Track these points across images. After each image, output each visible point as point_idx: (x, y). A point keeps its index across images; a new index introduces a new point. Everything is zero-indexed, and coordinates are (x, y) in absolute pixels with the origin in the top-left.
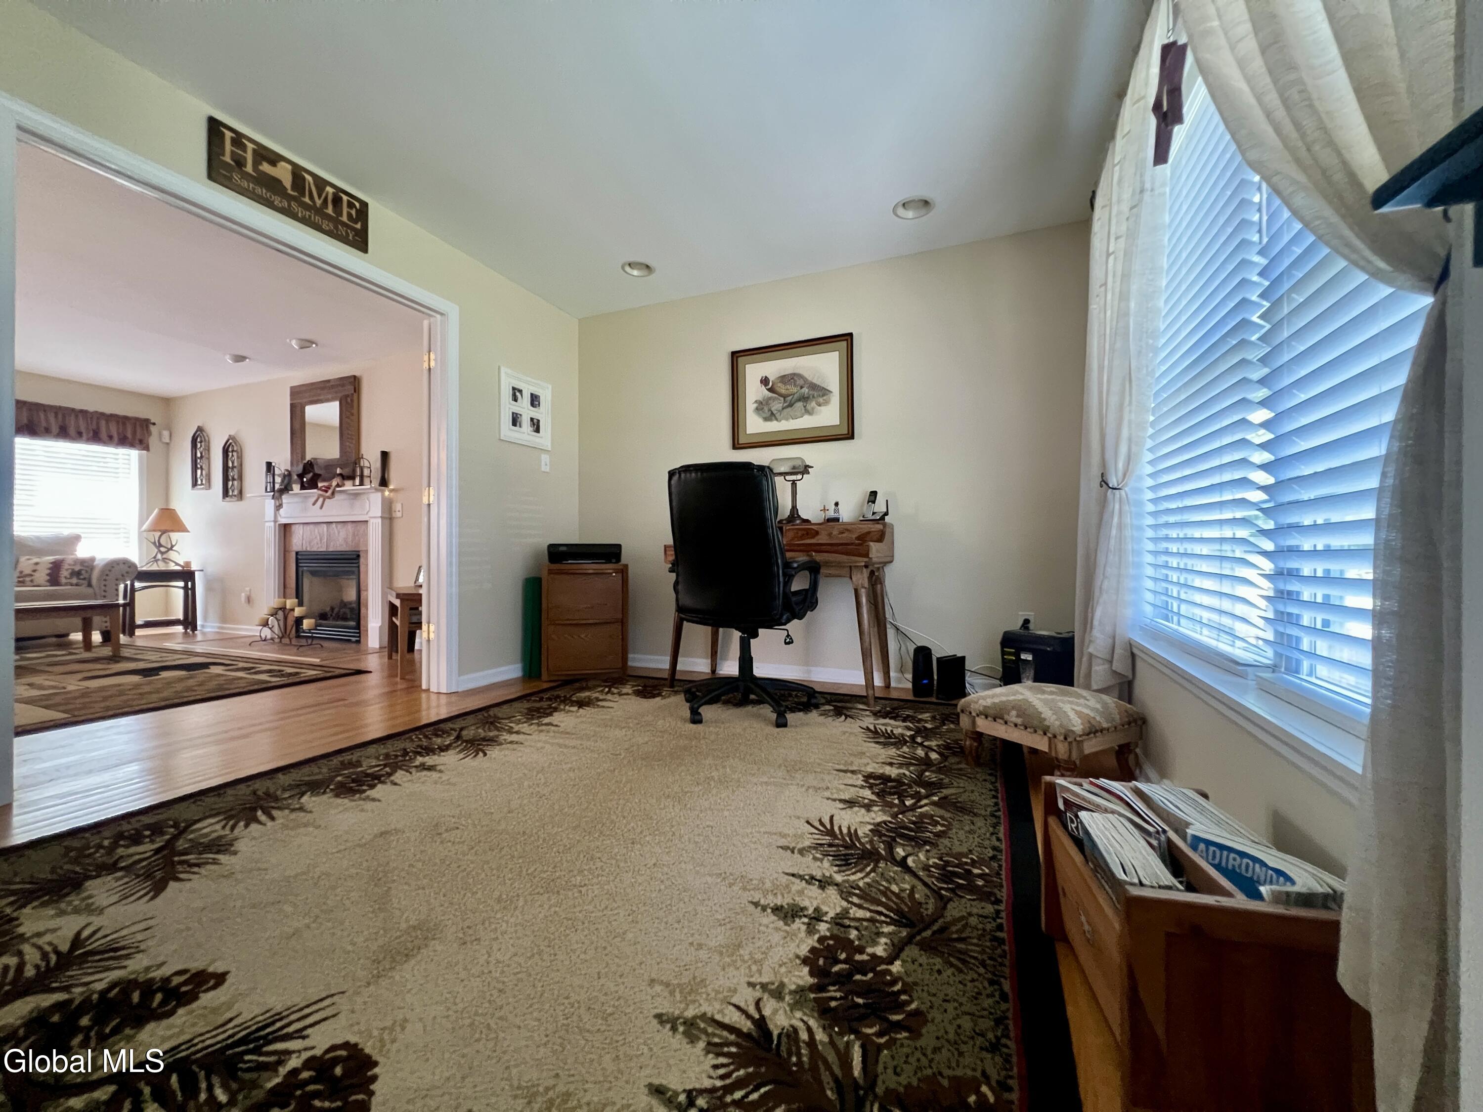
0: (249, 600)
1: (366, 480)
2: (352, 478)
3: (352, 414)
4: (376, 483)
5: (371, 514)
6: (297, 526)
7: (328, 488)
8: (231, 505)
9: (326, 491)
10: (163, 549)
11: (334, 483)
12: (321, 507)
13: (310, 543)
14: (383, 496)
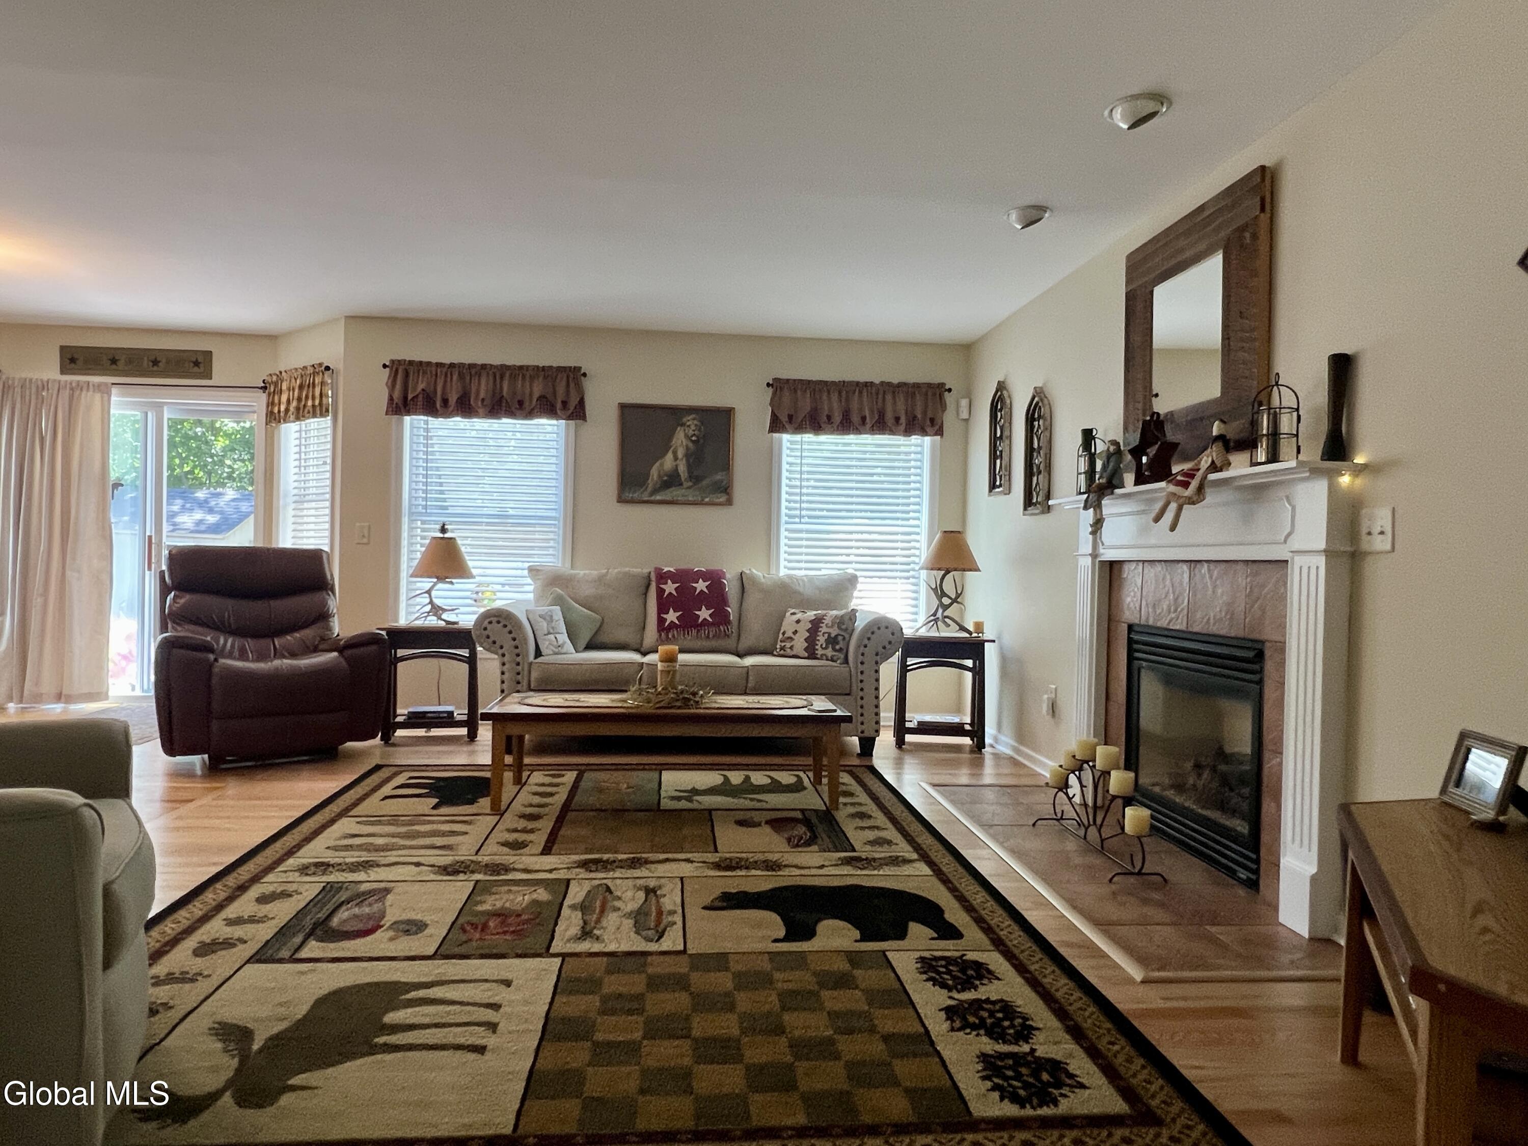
0: (1053, 709)
1: (1286, 447)
2: (1248, 444)
3: (1254, 274)
4: (1313, 451)
5: (1296, 543)
6: (1133, 565)
7: (1190, 475)
8: (1035, 522)
9: (1186, 485)
10: (946, 601)
11: (1205, 462)
12: (1173, 528)
13: (1154, 606)
14: (1333, 490)
